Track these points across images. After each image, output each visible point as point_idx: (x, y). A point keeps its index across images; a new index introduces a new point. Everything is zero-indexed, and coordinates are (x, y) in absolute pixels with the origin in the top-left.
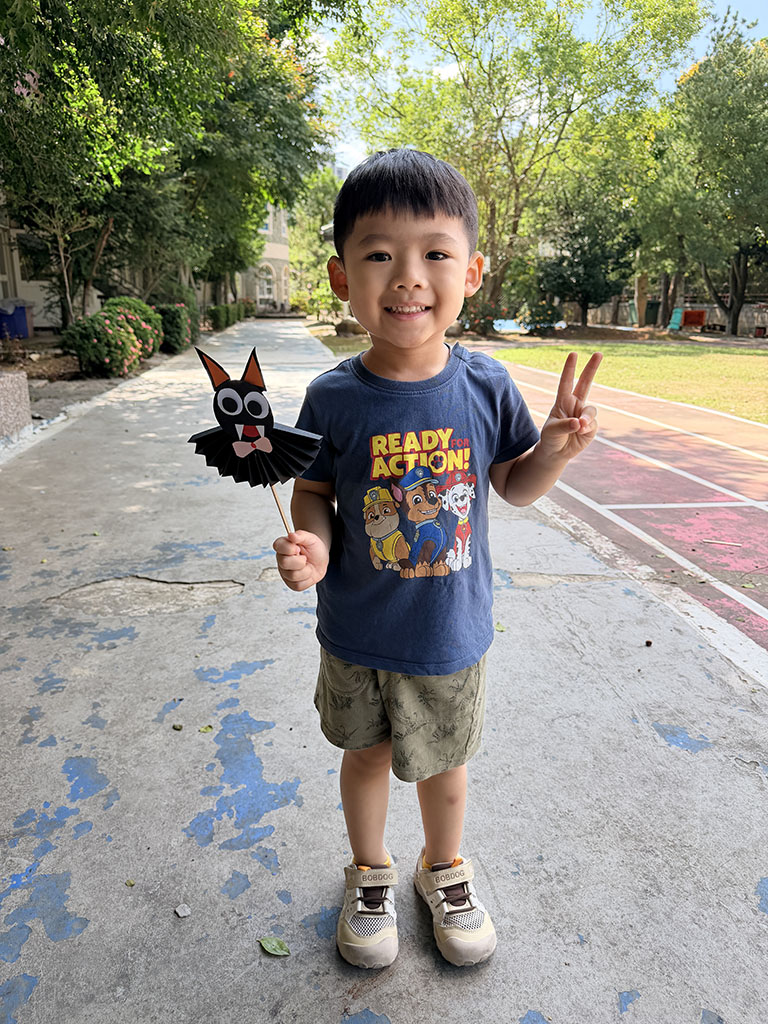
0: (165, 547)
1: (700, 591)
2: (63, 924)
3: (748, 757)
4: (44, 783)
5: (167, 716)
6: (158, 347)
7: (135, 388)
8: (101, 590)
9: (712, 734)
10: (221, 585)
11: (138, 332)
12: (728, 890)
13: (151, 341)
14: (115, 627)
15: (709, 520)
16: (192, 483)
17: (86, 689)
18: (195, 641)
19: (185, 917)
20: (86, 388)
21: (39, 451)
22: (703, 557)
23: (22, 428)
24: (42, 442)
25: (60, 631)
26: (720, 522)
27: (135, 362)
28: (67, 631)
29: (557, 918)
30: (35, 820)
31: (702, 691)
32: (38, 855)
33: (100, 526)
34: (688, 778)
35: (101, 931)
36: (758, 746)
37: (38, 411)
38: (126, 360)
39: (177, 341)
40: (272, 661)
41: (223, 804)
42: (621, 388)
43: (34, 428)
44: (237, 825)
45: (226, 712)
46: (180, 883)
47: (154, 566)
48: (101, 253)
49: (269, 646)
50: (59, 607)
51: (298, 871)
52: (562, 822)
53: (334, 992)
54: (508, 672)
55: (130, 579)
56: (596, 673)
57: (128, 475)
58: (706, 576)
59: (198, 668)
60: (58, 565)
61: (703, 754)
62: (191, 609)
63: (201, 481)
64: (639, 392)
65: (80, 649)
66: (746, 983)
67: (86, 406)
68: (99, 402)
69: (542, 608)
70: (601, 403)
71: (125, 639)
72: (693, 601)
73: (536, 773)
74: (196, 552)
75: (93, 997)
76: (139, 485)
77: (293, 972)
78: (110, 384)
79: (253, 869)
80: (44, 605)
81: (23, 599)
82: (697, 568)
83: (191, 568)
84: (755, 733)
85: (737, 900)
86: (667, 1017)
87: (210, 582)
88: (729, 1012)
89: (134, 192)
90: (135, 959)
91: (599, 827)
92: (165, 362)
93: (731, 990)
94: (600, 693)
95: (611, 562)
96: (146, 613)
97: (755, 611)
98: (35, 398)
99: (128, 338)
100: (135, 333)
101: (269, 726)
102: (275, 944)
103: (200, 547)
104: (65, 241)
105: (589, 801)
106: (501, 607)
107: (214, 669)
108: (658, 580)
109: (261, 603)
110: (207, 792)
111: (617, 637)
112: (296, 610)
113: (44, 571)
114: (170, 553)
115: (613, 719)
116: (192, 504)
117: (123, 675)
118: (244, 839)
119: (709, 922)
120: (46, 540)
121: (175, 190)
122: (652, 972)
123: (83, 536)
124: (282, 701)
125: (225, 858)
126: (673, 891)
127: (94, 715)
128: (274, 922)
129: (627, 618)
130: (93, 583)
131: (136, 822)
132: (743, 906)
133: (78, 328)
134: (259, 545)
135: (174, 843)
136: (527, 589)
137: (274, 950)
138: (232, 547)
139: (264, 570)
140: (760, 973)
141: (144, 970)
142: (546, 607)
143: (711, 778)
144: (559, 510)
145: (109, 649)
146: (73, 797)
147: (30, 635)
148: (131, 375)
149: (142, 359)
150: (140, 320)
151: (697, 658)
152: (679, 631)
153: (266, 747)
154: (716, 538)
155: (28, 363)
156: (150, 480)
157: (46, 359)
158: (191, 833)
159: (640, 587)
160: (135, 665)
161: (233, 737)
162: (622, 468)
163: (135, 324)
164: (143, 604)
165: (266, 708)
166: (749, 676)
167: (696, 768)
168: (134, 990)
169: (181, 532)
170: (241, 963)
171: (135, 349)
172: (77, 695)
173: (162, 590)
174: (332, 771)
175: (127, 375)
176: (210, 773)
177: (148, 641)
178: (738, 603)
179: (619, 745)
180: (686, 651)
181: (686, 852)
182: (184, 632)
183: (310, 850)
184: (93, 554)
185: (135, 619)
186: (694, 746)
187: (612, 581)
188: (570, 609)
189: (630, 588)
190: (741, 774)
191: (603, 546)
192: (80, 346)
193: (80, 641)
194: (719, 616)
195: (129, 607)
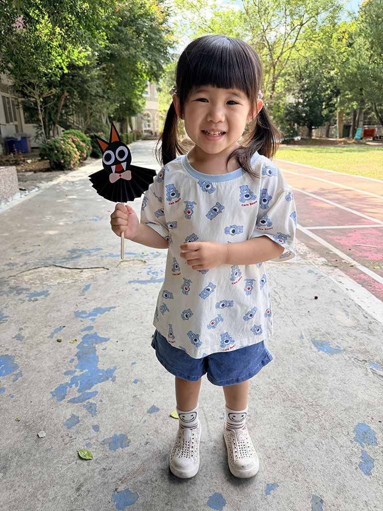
0: (73, 251)
1: (347, 269)
3: (362, 357)
5: (55, 335)
6: (89, 154)
7: (75, 175)
8: (36, 272)
9: (344, 345)
10: (97, 270)
11: (78, 147)
12: (338, 429)
13: (85, 151)
14: (39, 291)
15: (361, 234)
16: (93, 220)
17: (18, 321)
18: (78, 297)
19: (42, 438)
20: (52, 176)
21: (23, 205)
22: (354, 253)
23: (14, 194)
24: (24, 201)
25: (11, 292)
26: (366, 235)
27: (76, 162)
28: (15, 292)
31: (341, 323)
33: (43, 241)
34: (326, 368)
36: (368, 352)
37: (24, 186)
38: (72, 161)
40: (115, 307)
42: (325, 168)
43: (21, 195)
44: (79, 391)
45: (86, 333)
46: (43, 420)
47: (65, 260)
48: (61, 108)
49: (115, 300)
50: (13, 281)
51: (106, 415)
53: (112, 479)
55: (52, 267)
56: (284, 313)
57: (62, 216)
58: (354, 263)
59: (76, 311)
60: (18, 260)
61: (336, 356)
62: (80, 282)
63: (98, 219)
64: (334, 170)
65: (19, 301)
66: (340, 481)
67: (49, 184)
68: (55, 182)
70: (315, 176)
71: (43, 297)
72: (345, 275)
74: (88, 254)
77: (93, 468)
78: (64, 173)
79: (83, 413)
80: (6, 280)
82: (350, 258)
83: (83, 261)
84: (368, 344)
85: (342, 435)
86: (292, 499)
87: (92, 268)
88: (328, 497)
89: (76, 76)
90: (12, 459)
91: (272, 394)
92: (93, 162)
93: (331, 484)
94: (285, 323)
95: (303, 256)
96: (57, 284)
97: (378, 281)
98: (22, 180)
99: (73, 150)
101: (106, 340)
102: (86, 453)
103: (90, 251)
104: (40, 101)
105: (269, 380)
107: (84, 311)
108: (328, 265)
109: (115, 278)
110: (66, 373)
111: (300, 294)
112: (132, 282)
113: (11, 263)
114: (75, 254)
115: (290, 337)
117: (38, 314)
118: (81, 398)
119: (325, 447)
120: (15, 248)
121: (96, 74)
122: (287, 474)
123: (33, 246)
124: (116, 328)
125: (69, 407)
126: (307, 429)
127: (19, 334)
128: (88, 441)
129: (306, 285)
130: (34, 269)
131: (28, 389)
132: (345, 438)
133: (47, 146)
135: (44, 399)
137: (85, 456)
138: (106, 251)
139: (120, 262)
140: (349, 475)
141: (15, 465)
143: (339, 368)
145: (33, 301)
148: (75, 168)
149: (81, 161)
150: (80, 141)
151: (342, 305)
152: (334, 291)
153: (103, 351)
154: (363, 243)
155: (26, 164)
156: (72, 219)
157: (35, 162)
158: (55, 394)
159: (317, 269)
160: (45, 309)
161: (87, 345)
162: (318, 208)
163: (77, 143)
164: (56, 279)
165: (107, 331)
166: (369, 315)
167: (331, 363)
168: (8, 475)
169: (82, 244)
170: (66, 462)
171: (76, 155)
172: (13, 324)
173: (67, 272)
174: (135, 363)
175: (73, 169)
176: (71, 364)
177: (54, 297)
178: (369, 276)
179: (291, 351)
180: (336, 302)
181: (318, 408)
182: (73, 293)
183: (115, 404)
184: (36, 255)
185: (50, 286)
186: (333, 352)
187: (302, 266)
188: (277, 280)
189: (311, 269)
190: (356, 367)
191: (301, 248)
192: (49, 155)
193: (20, 297)
194: (358, 283)
195: (49, 281)
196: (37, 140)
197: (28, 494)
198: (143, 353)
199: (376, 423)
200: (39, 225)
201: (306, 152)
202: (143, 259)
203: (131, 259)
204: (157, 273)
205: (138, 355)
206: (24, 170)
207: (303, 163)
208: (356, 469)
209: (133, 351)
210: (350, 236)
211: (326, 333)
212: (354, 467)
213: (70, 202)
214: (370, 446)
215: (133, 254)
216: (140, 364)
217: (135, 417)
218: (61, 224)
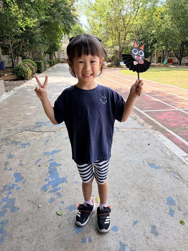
0: (37, 123)
1: (163, 132)
2: (14, 209)
3: (169, 170)
4: (10, 179)
5: (37, 163)
6: (36, 72)
7: (31, 83)
8: (22, 134)
9: (161, 165)
10: (50, 132)
12: (160, 200)
13: (34, 70)
14: (25, 142)
15: (167, 114)
17: (19, 157)
18: (44, 146)
19: (40, 207)
20: (19, 83)
21: (7, 99)
22: (165, 123)
23: (3, 94)
24: (8, 97)
25: (13, 144)
26: (170, 114)
27: (30, 76)
28: (14, 144)
29: (122, 206)
30: (7, 187)
31: (160, 155)
32: (8, 194)
33: (22, 118)
34: (154, 175)
35: (22, 210)
36: (171, 168)
37: (7, 89)
38: (28, 76)
39: (41, 70)
40: (62, 150)
41: (50, 183)
42: (150, 80)
43: (6, 94)
44: (52, 187)
45: (51, 162)
46: (39, 200)
47: (35, 128)
48: (21, 48)
49: (61, 146)
50: (12, 138)
51: (65, 197)
52: (125, 185)
53: (72, 222)
54: (116, 152)
55: (29, 131)
56: (136, 151)
57: (29, 105)
58: (165, 128)
59: (44, 152)
60: (12, 128)
61: (159, 170)
62: (43, 138)
64: (155, 81)
65: (17, 148)
66: (162, 219)
67: (18, 88)
68: (22, 86)
69: (125, 136)
70: (145, 84)
71: (28, 145)
72: (161, 134)
73: (120, 175)
75: (20, 224)
76: (31, 108)
77: (64, 218)
78: (24, 82)
79: (56, 197)
80: (9, 138)
81: (4, 136)
82: (163, 126)
83: (43, 128)
84: (171, 165)
86: (144, 227)
87: (48, 131)
88: (157, 225)
89: (29, 32)
90: (29, 216)
91: (133, 186)
92: (38, 75)
93: (158, 221)
94: (136, 156)
95: (142, 125)
96: (33, 139)
97: (175, 136)
98: (6, 86)
99: (28, 70)
100: (30, 69)
101: (60, 165)
102: (60, 212)
103: (45, 123)
104: (12, 45)
105: (132, 181)
106: (115, 136)
107: (48, 152)
108: (153, 129)
109: (59, 136)
110: (46, 180)
111: (142, 143)
113: (9, 129)
114: (38, 125)
115: (139, 162)
117: (27, 154)
118: (54, 190)
119: (155, 207)
120: (9, 122)
121: (39, 31)
122: (141, 217)
123: (18, 121)
124: (64, 159)
125: (49, 194)
126: (148, 200)
127: (20, 163)
128: (60, 208)
129: (144, 138)
130: (20, 132)
131: (30, 187)
132: (163, 203)
133: (16, 68)
135: (38, 191)
136: (122, 132)
137: (60, 214)
139: (61, 128)
140: (165, 217)
141: (31, 218)
142: (126, 136)
143: (160, 175)
145: (24, 148)
146: (16, 181)
147: (6, 145)
148: (30, 79)
149: (32, 75)
150: (31, 65)
151: (160, 148)
152: (156, 141)
153: (60, 170)
154: (169, 118)
155: (4, 76)
156: (34, 107)
157: (9, 75)
158: (42, 189)
159: (149, 131)
160: (30, 152)
161: (52, 167)
162: (148, 101)
164: (32, 137)
165: (60, 161)
166: (172, 151)
167: (157, 173)
168: (29, 222)
169: (41, 119)
170: (52, 217)
171: (30, 72)
172: (17, 159)
173: (37, 133)
174: (74, 175)
176: (47, 176)
177: (33, 146)
178: (172, 134)
179: (140, 168)
180: (157, 146)
181: (152, 192)
182: (41, 144)
183: (68, 192)
184: (20, 125)
185: (30, 141)
186: (157, 168)
187: (142, 129)
188: (131, 136)
189: (146, 131)
190: (167, 174)
191: (141, 121)
192: (17, 72)
193: (17, 146)
194: (167, 137)
195: (29, 138)
196: (9, 64)
197: (39, 229)
199: (175, 197)
200: (18, 110)
205: (75, 171)
208: (168, 214)
209: (73, 169)
210: (163, 115)
211: (154, 160)
212: (167, 214)
214: (173, 206)
216: (77, 175)
217: (78, 197)
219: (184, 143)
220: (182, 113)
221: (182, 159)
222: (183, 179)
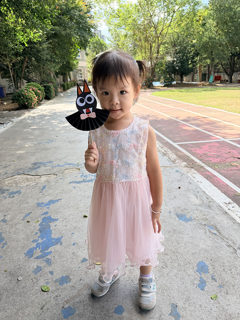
0: (35, 164)
1: (200, 170)
3: (203, 223)
5: (26, 218)
6: (43, 98)
7: (35, 112)
8: (13, 179)
9: (194, 216)
10: (50, 175)
11: (37, 93)
12: (188, 266)
13: (41, 96)
14: (15, 191)
15: (208, 146)
16: (47, 142)
17: (3, 211)
18: (38, 194)
19: (20, 280)
20: (20, 113)
21: (2, 134)
22: (204, 159)
24: (3, 131)
26: (212, 147)
27: (36, 103)
28: (0, 192)
29: (133, 276)
31: (193, 203)
33: (16, 158)
34: (183, 230)
36: (208, 219)
37: (3, 121)
38: (33, 103)
39: (50, 96)
40: (61, 199)
42: (190, 103)
44: (41, 251)
45: (44, 216)
46: (20, 270)
47: (30, 170)
48: (24, 68)
49: (61, 194)
51: (57, 265)
53: (61, 302)
55: (22, 175)
57: (27, 141)
58: (203, 165)
59: (38, 202)
60: (1, 171)
61: (189, 223)
62: (39, 184)
63: (50, 142)
64: (196, 104)
65: (3, 198)
66: (187, 294)
67: (19, 119)
68: (22, 117)
70: (183, 108)
71: (17, 194)
72: (197, 173)
74: (44, 165)
77: (50, 296)
78: (28, 111)
79: (44, 265)
82: (201, 162)
83: (41, 170)
84: (208, 215)
85: (190, 268)
86: (160, 306)
87: (47, 175)
88: (180, 304)
89: (33, 48)
90: (3, 294)
92: (46, 102)
93: (182, 297)
95: (174, 162)
96: (25, 186)
97: (216, 175)
98: (3, 117)
99: (33, 96)
100: (35, 94)
101: (56, 220)
102: (46, 287)
103: (46, 163)
104: (11, 66)
107: (43, 203)
108: (187, 167)
109: (61, 181)
110: (33, 241)
111: (170, 186)
112: (72, 182)
114: (36, 166)
115: (163, 212)
116: (46, 149)
117: (15, 206)
118: (42, 256)
119: (180, 276)
121: (46, 46)
122: (159, 292)
123: (10, 161)
124: (62, 212)
125: (35, 262)
127: (4, 219)
128: (47, 281)
129: (174, 180)
130: (11, 176)
131: (11, 252)
132: (191, 270)
133: (16, 94)
134: (64, 162)
135: (21, 258)
137: (45, 289)
138: (56, 163)
139: (64, 170)
140: (192, 291)
141: (5, 297)
143: (190, 230)
144: (161, 146)
145: (12, 197)
148: (35, 107)
149: (39, 102)
150: (37, 90)
151: (194, 192)
152: (190, 183)
153: (54, 227)
154: (209, 152)
155: (3, 105)
156: (34, 142)
157: (9, 104)
158: (27, 254)
159: (181, 169)
160: (19, 202)
161: (45, 224)
162: (184, 130)
163: (35, 91)
164: (25, 183)
165: (57, 214)
166: (209, 197)
167: (186, 227)
169: (41, 159)
170: (35, 294)
171: (35, 99)
172: (0, 212)
173: (31, 178)
174: (73, 233)
175: (33, 108)
176: (36, 235)
177: (24, 195)
178: (212, 173)
179: (164, 221)
180: (191, 190)
181: (178, 254)
182: (36, 191)
183: (62, 258)
184: (12, 167)
185: (21, 188)
186: (187, 220)
187: (173, 168)
189: (177, 170)
190: (200, 229)
191: (173, 156)
192: (18, 99)
193: (4, 195)
194: (205, 177)
195: (20, 184)
196: (10, 89)
197: (13, 313)
198: (79, 227)
200: (13, 147)
201: (179, 92)
202: (78, 168)
203: (71, 168)
204: (87, 176)
205: (75, 228)
206: (2, 110)
207: (177, 100)
208: (196, 287)
209: (72, 226)
211: (184, 209)
212: (195, 287)
213: (32, 131)
214: (205, 274)
215: (73, 164)
216: (77, 234)
217: (74, 265)
218: (27, 146)
219: (228, 185)
220: (228, 144)
221: (224, 206)
222: (222, 235)
